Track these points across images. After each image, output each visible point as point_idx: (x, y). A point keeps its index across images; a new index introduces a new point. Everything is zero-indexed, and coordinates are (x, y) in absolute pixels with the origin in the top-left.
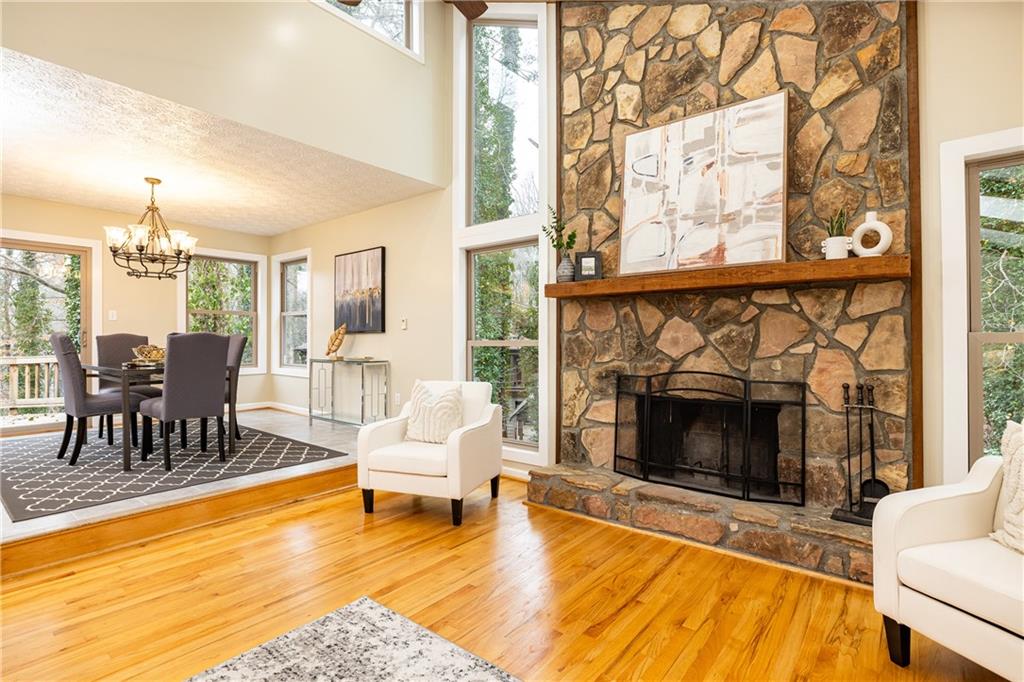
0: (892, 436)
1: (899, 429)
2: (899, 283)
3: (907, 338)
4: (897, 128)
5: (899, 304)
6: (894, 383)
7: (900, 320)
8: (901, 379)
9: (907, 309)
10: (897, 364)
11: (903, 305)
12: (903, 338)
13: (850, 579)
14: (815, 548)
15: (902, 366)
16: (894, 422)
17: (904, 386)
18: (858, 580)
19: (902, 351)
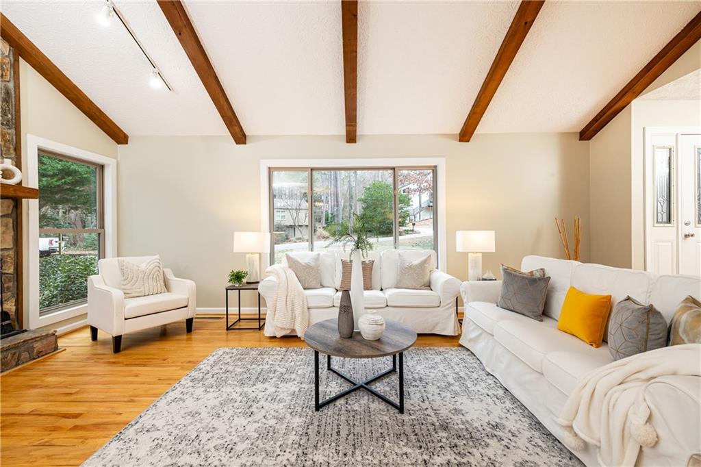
0: (5, 286)
1: (10, 281)
2: (11, 201)
3: (14, 231)
4: (10, 116)
5: (10, 212)
6: (8, 255)
7: (11, 220)
8: (11, 253)
9: (14, 215)
10: (9, 245)
11: (12, 212)
12: (12, 230)
13: (35, 359)
14: (14, 354)
15: (11, 246)
16: (7, 277)
17: (13, 256)
18: (39, 357)
19: (11, 238)
